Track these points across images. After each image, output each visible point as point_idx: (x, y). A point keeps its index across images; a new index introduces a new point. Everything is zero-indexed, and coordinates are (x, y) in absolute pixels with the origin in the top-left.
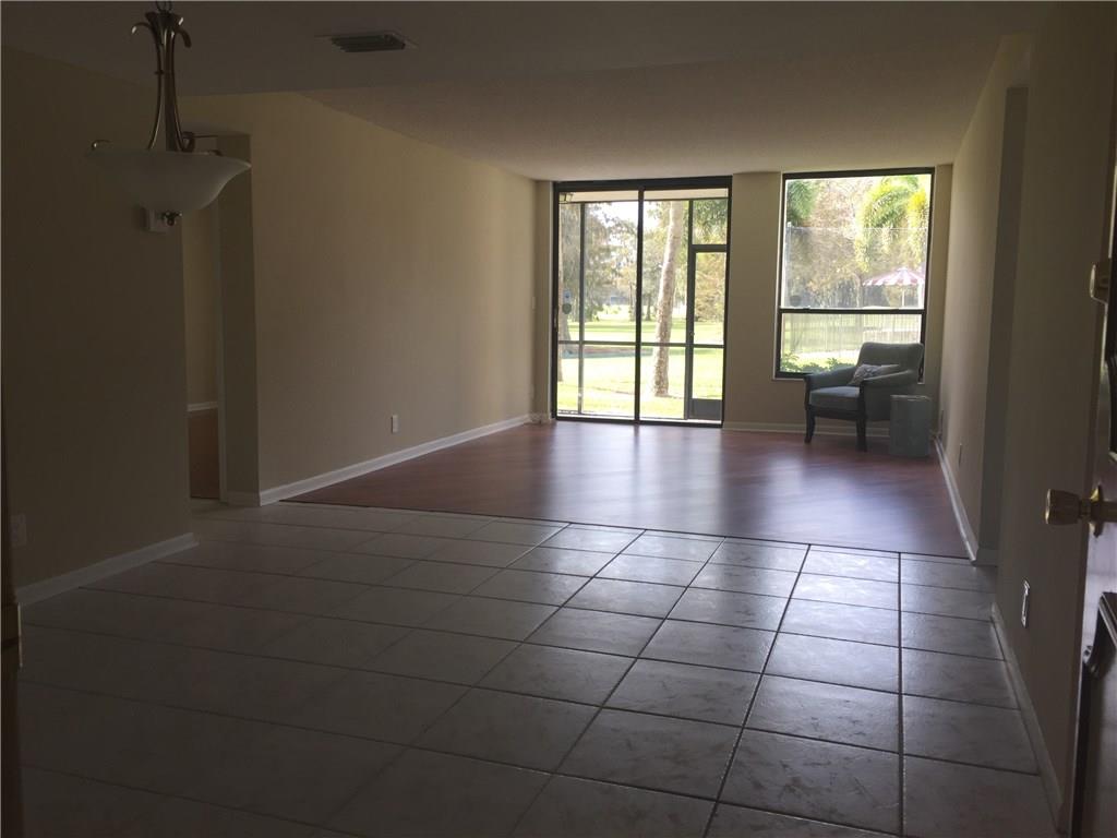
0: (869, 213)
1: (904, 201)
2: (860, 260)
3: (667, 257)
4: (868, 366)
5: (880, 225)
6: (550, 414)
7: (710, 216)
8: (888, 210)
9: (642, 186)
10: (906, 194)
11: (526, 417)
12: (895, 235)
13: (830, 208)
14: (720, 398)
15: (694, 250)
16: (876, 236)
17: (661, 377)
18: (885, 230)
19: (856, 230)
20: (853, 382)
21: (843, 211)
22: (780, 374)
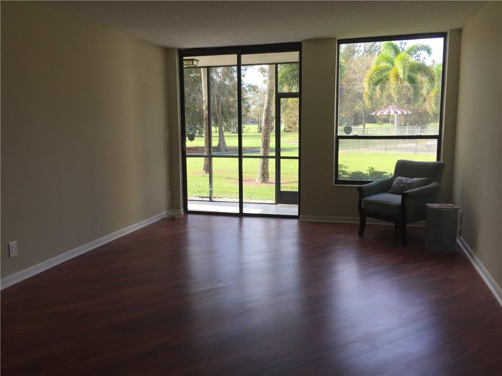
0: (371, 79)
1: (387, 72)
2: (367, 103)
3: (266, 102)
4: (403, 178)
5: (376, 85)
6: (182, 210)
7: (292, 81)
8: (380, 77)
9: (240, 50)
10: (388, 69)
11: (164, 214)
12: (382, 89)
13: (350, 78)
14: (298, 191)
15: (279, 96)
16: (374, 90)
17: (264, 171)
18: (378, 87)
19: (365, 87)
20: (392, 190)
21: (356, 79)
22: (338, 182)
